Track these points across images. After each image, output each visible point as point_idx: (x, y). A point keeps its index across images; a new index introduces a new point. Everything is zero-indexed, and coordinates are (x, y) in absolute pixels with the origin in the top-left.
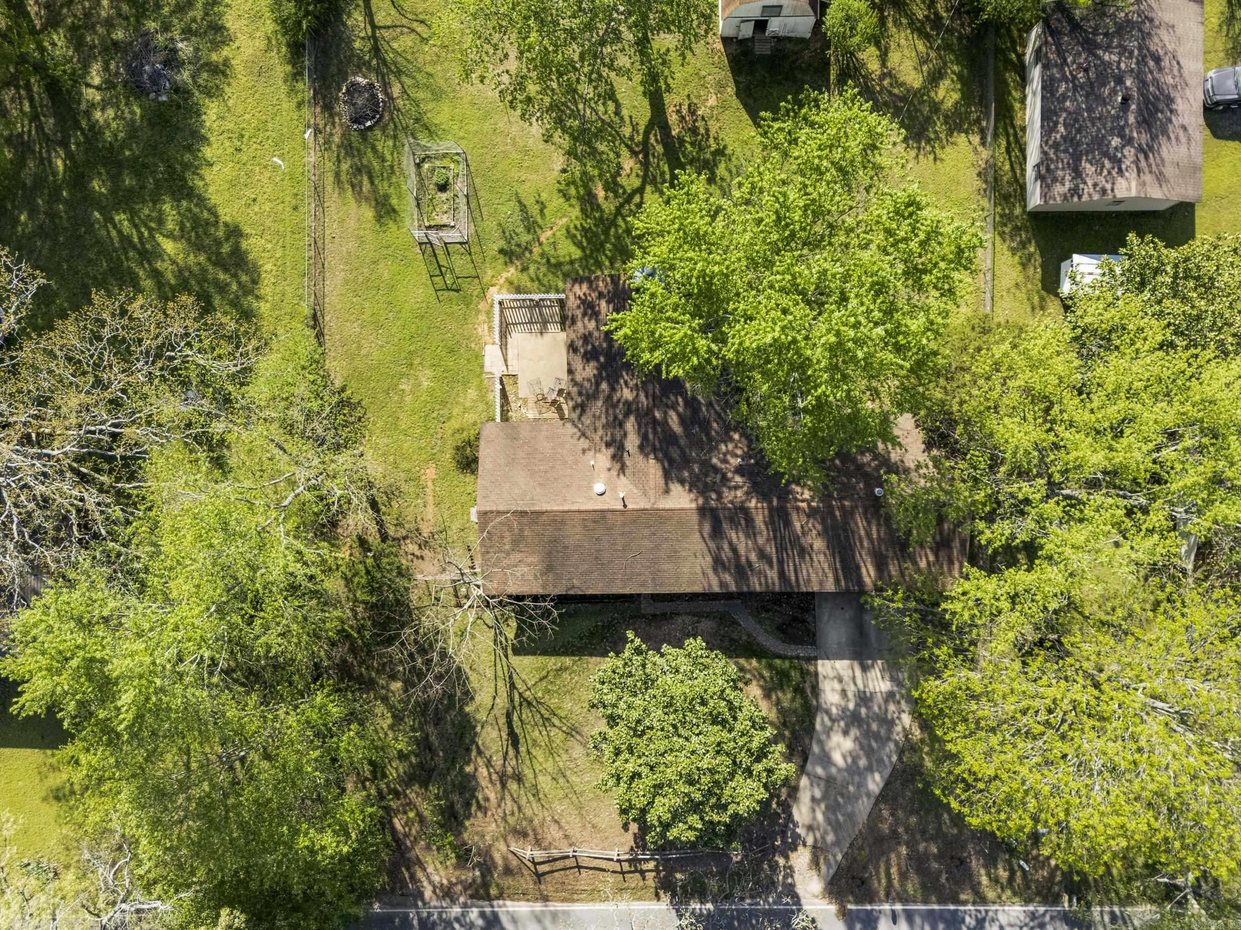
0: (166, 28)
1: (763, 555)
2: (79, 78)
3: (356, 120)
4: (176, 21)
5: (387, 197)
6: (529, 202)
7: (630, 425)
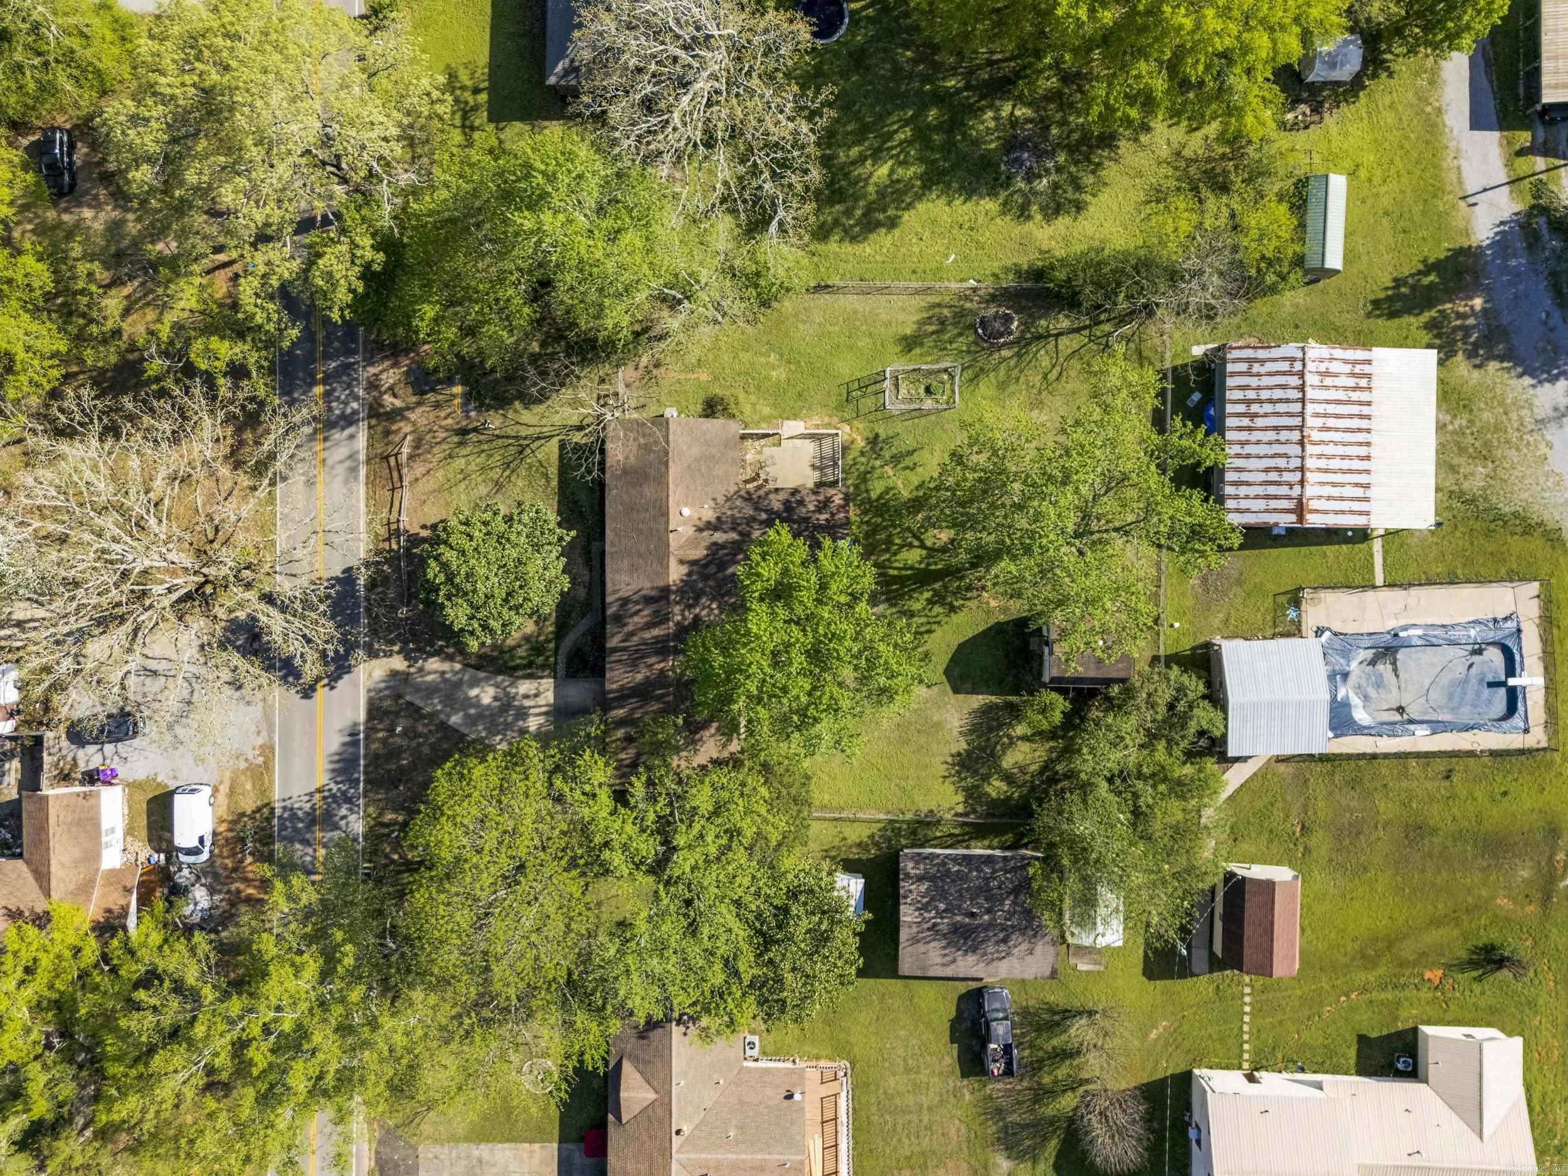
0: (1059, 169)
1: (631, 634)
2: (1020, 99)
3: (983, 323)
4: (1065, 176)
5: (921, 345)
6: (916, 458)
7: (734, 536)
